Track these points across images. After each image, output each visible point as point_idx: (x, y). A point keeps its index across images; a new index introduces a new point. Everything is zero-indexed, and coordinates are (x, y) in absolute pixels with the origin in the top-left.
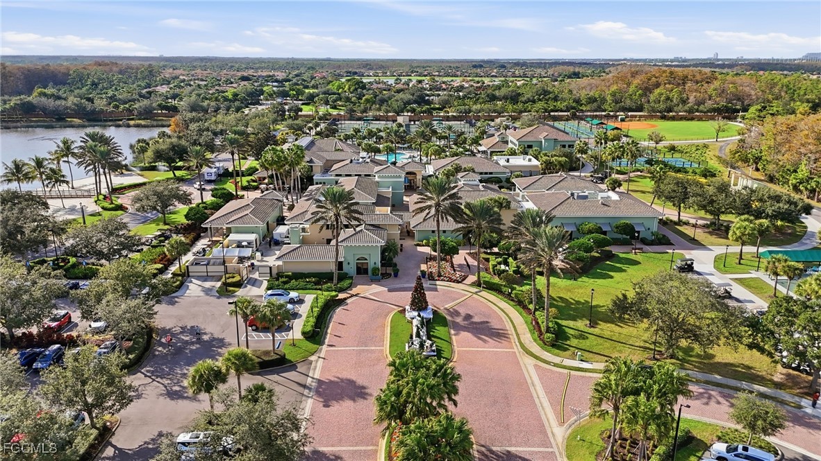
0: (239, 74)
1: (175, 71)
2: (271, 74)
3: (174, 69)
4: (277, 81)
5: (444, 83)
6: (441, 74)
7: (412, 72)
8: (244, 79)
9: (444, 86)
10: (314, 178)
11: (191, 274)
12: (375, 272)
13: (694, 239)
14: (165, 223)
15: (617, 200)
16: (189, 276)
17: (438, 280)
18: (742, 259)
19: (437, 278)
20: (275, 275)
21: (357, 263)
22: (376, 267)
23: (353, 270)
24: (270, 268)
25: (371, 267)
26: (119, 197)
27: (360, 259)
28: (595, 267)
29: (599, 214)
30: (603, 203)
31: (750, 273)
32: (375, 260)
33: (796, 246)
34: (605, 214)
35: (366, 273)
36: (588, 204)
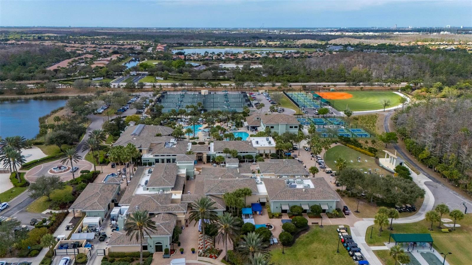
4: (135, 53)
5: (233, 54)
6: (233, 45)
9: (233, 58)
10: (142, 157)
11: (57, 254)
12: (167, 251)
13: (357, 212)
14: (50, 200)
15: (313, 189)
16: (56, 255)
17: (203, 256)
18: (382, 231)
19: (203, 254)
20: (107, 254)
21: (156, 246)
22: (167, 247)
23: (153, 249)
24: (104, 250)
25: (164, 248)
26: (25, 173)
27: (157, 243)
28: (297, 240)
29: (302, 199)
30: (305, 191)
31: (384, 245)
32: (166, 243)
33: (416, 216)
34: (305, 199)
35: (161, 250)
36: (296, 191)
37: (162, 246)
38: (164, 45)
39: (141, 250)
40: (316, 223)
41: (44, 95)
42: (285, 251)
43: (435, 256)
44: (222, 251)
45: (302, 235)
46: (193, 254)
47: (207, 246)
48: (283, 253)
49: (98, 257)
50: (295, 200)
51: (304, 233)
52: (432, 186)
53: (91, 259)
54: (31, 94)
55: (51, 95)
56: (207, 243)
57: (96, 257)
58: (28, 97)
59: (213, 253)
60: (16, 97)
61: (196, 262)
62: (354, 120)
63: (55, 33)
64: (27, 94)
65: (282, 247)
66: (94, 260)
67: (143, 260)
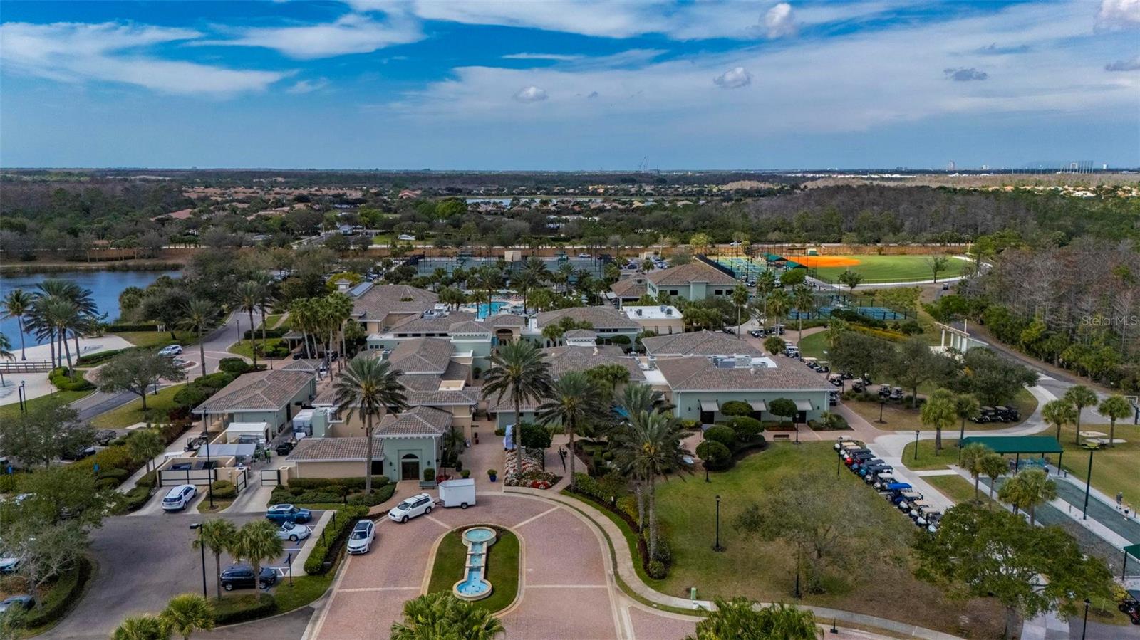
0: (296, 193)
1: (207, 190)
2: (341, 192)
3: (206, 187)
4: (347, 202)
5: (578, 203)
6: (577, 191)
7: (538, 189)
8: (301, 199)
9: (576, 208)
10: (368, 339)
11: (164, 483)
12: (429, 475)
13: (881, 421)
14: (145, 409)
15: (774, 369)
16: (161, 486)
17: (517, 485)
18: (941, 448)
19: (516, 481)
20: (285, 483)
21: (403, 463)
22: (430, 467)
23: (396, 473)
24: (279, 472)
25: (423, 468)
26: (86, 372)
27: (407, 457)
28: (739, 462)
29: (750, 388)
30: (755, 373)
31: (949, 468)
32: (429, 457)
33: (1020, 429)
34: (757, 387)
35: (416, 477)
36: (735, 374)
37: (417, 463)
38: (416, 192)
39: (368, 473)
40: (784, 436)
41: (131, 263)
42: (711, 479)
43: (1069, 483)
44: (561, 478)
45: (752, 455)
46: (494, 483)
47: (525, 469)
48: (707, 480)
49: (262, 488)
50: (734, 390)
51: (757, 452)
52: (1056, 387)
53: (245, 493)
54: (101, 260)
55: (147, 263)
56: (524, 464)
57: (257, 490)
58: (94, 265)
59: (540, 478)
60: (66, 265)
61: (501, 493)
62: (866, 296)
63: (160, 175)
64: (93, 260)
65: (704, 472)
66: (254, 493)
67: (372, 492)
